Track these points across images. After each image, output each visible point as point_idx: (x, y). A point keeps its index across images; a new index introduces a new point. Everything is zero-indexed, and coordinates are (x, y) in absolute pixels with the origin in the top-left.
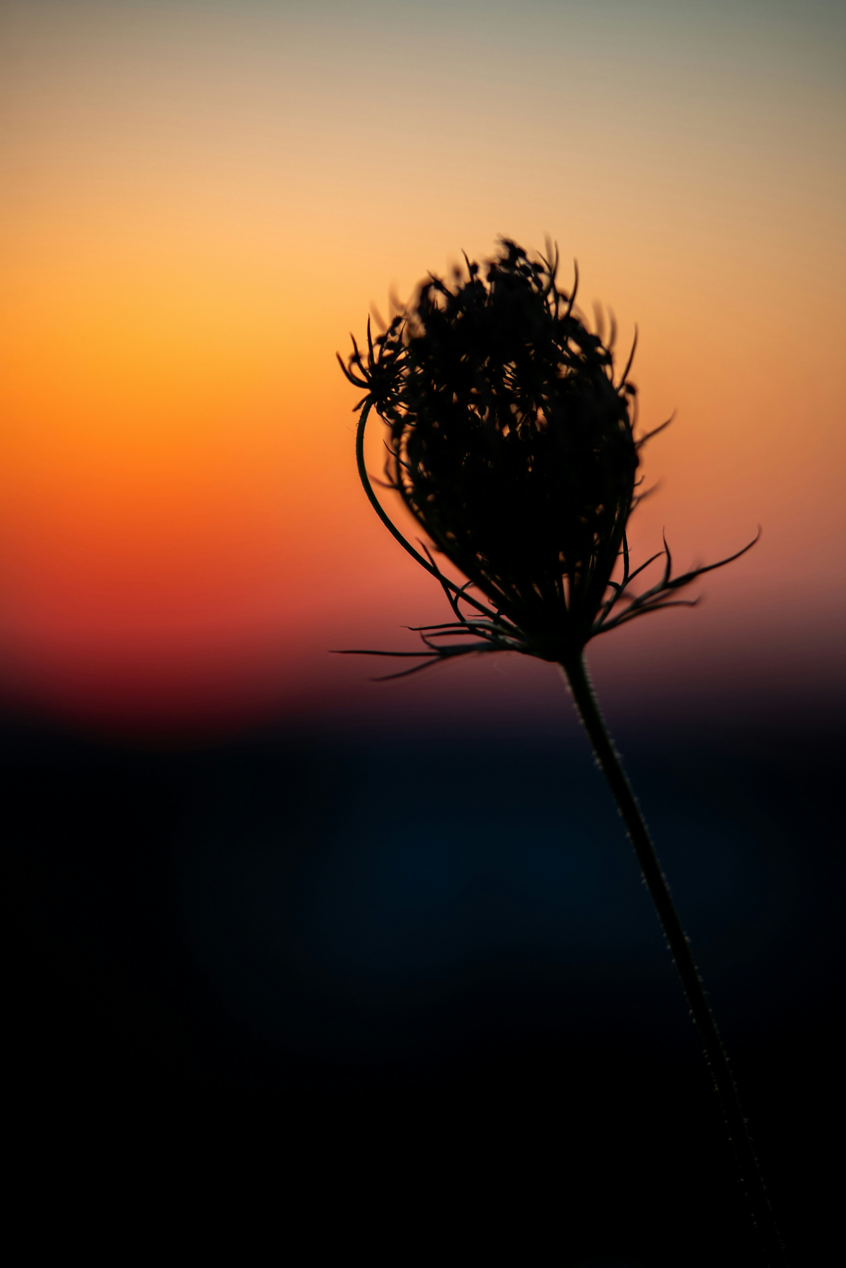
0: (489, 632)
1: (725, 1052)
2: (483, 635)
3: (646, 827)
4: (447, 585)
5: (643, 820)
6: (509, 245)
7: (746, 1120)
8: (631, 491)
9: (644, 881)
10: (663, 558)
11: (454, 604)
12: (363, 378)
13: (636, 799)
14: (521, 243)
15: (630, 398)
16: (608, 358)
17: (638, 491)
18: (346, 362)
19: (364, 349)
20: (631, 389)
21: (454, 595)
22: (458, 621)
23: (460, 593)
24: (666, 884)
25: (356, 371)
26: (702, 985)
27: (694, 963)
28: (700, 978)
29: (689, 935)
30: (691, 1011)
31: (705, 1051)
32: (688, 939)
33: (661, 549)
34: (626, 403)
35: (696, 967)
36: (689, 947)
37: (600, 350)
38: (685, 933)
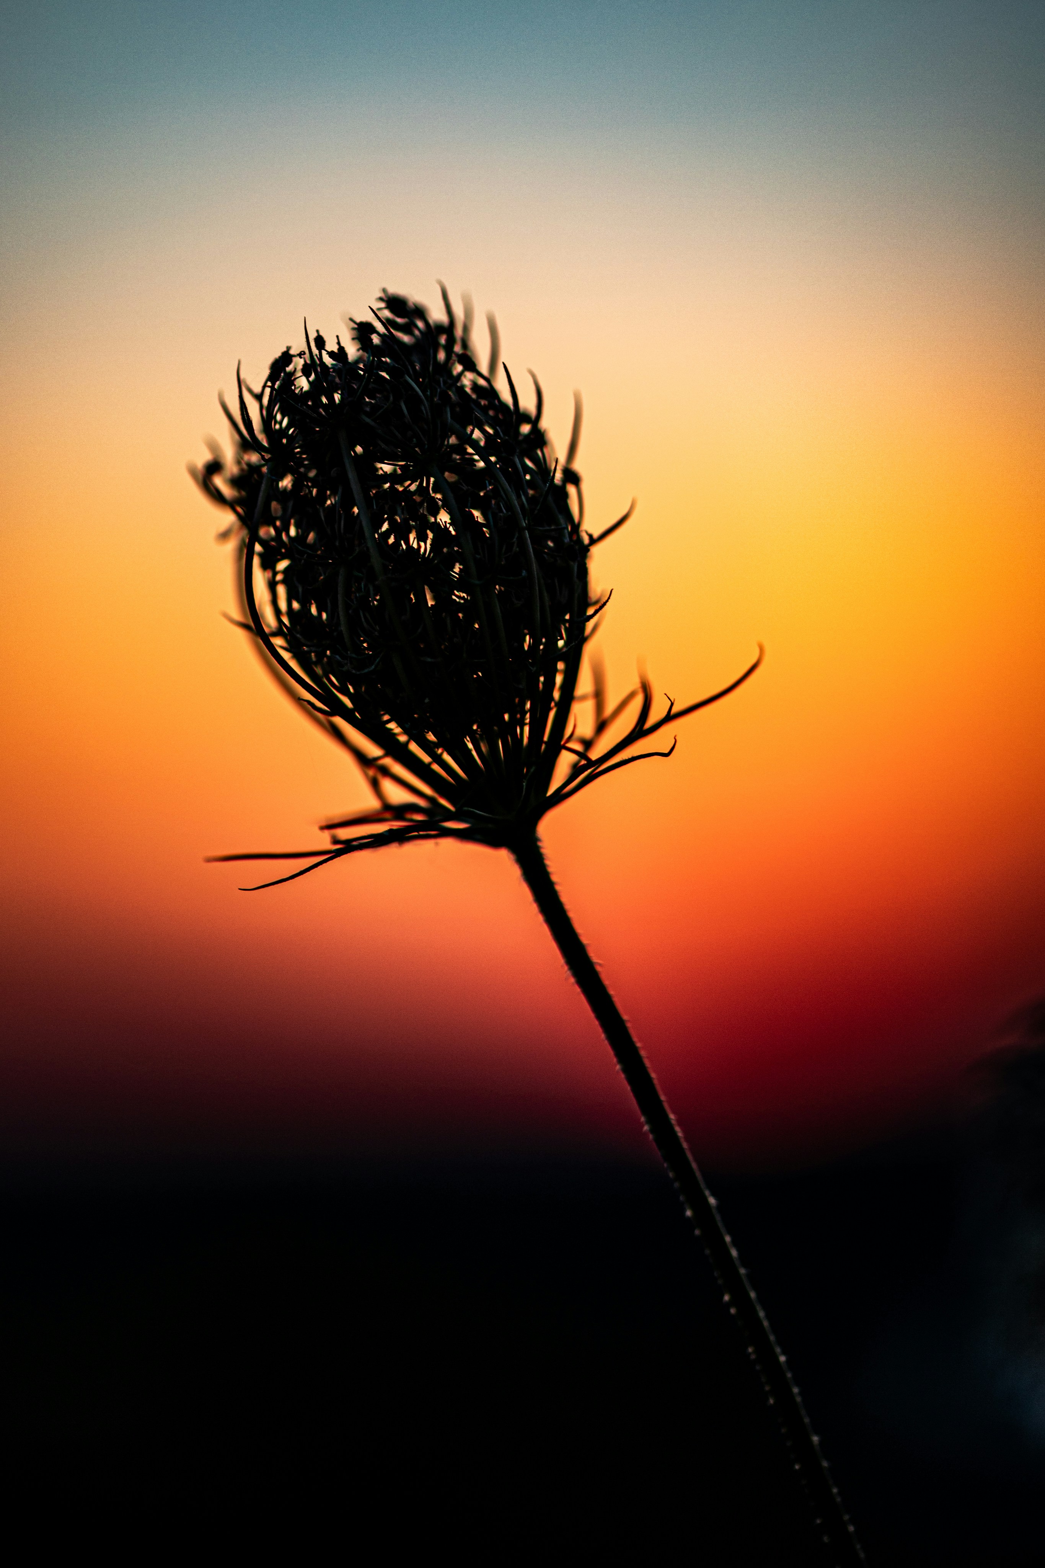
1: (778, 1350)
4: (360, 756)
6: (395, 303)
7: (816, 1439)
10: (638, 701)
11: (375, 785)
12: (228, 491)
15: (571, 490)
16: (539, 439)
18: (202, 474)
19: (226, 456)
20: (572, 477)
21: (371, 772)
22: (378, 805)
23: (379, 767)
24: (678, 1129)
25: (218, 483)
26: (737, 1263)
27: (723, 1230)
28: (734, 1253)
29: (714, 1194)
30: (727, 1298)
31: (750, 1350)
32: (712, 1201)
33: (634, 684)
34: (565, 495)
35: (728, 1239)
36: (714, 1211)
37: (526, 429)
38: (707, 1193)
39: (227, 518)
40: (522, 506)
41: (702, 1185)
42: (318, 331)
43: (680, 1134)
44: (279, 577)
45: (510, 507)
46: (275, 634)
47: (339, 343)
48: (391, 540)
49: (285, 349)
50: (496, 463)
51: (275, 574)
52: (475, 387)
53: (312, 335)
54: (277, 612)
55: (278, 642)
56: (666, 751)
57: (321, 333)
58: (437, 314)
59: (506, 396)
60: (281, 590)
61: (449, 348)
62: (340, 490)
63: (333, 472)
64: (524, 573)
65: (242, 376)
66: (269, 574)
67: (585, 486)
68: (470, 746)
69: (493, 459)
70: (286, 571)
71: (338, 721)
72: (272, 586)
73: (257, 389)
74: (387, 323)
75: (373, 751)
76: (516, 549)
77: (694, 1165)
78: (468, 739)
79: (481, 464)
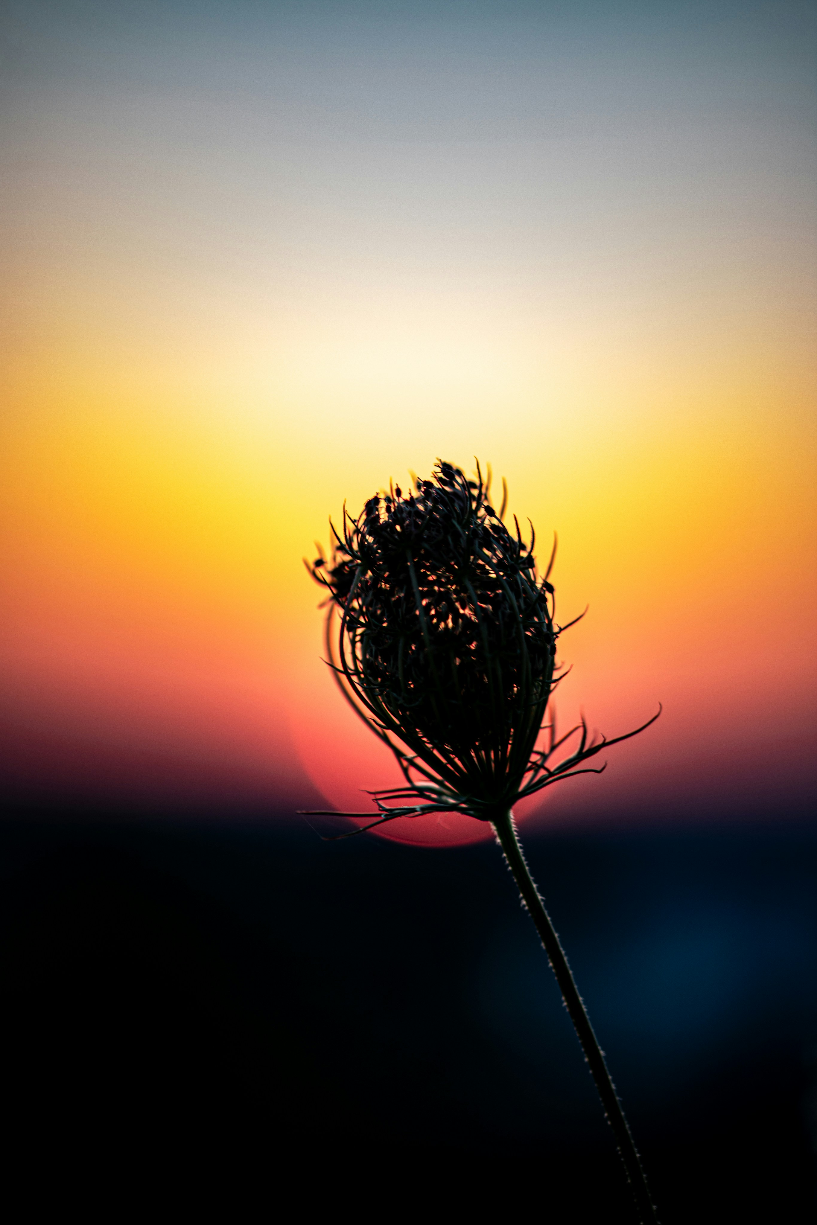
0: (434, 796)
1: (636, 1149)
2: (429, 798)
3: (566, 959)
4: (399, 754)
5: (563, 952)
6: (446, 468)
7: (654, 1207)
8: (551, 675)
9: (565, 1004)
10: (580, 731)
11: (405, 771)
12: (328, 578)
13: (556, 935)
14: (456, 464)
15: (548, 595)
16: (530, 562)
17: (556, 675)
18: (312, 566)
19: (328, 556)
20: (550, 588)
21: (405, 763)
22: (407, 785)
23: (411, 762)
24: (583, 1007)
25: (322, 572)
26: (615, 1093)
27: (608, 1072)
28: (613, 1086)
29: (603, 1049)
30: (606, 1115)
31: (618, 1148)
32: (602, 1053)
33: (579, 723)
34: (545, 600)
35: (610, 1077)
36: (603, 1059)
37: (523, 554)
38: (599, 1048)
39: (326, 593)
40: (519, 607)
41: (597, 1043)
42: (397, 484)
43: (585, 1010)
44: (358, 638)
45: (511, 607)
46: (353, 674)
47: (410, 494)
48: (435, 621)
49: (375, 495)
50: (503, 576)
51: (355, 636)
52: (493, 526)
53: (395, 487)
54: (355, 658)
55: (355, 679)
56: (599, 769)
57: (400, 487)
58: (470, 476)
59: (512, 532)
60: (358, 645)
61: (479, 499)
62: (405, 588)
63: (401, 577)
64: (519, 651)
65: (346, 509)
66: (351, 634)
67: (556, 594)
68: (473, 754)
69: (501, 573)
70: (362, 635)
71: (390, 733)
72: (353, 643)
73: (355, 517)
74: (440, 480)
75: (410, 753)
76: (514, 635)
77: (592, 1030)
78: (472, 751)
79: (493, 576)
